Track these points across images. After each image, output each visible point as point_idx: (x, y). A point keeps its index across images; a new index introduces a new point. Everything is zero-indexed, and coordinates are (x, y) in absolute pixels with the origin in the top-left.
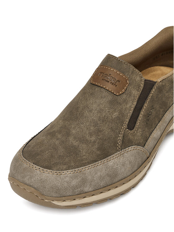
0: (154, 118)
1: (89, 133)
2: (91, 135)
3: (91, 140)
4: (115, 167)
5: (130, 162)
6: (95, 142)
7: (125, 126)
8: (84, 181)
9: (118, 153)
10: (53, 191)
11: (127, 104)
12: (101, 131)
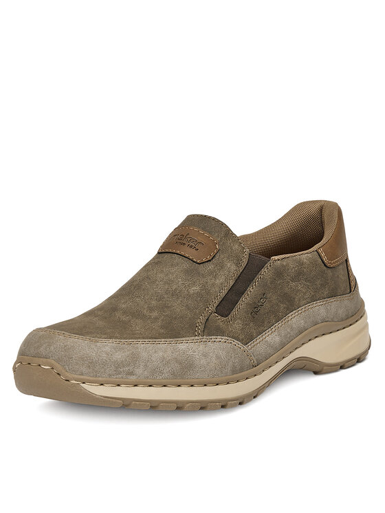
0: (267, 313)
1: (148, 307)
2: (151, 309)
3: (150, 316)
4: (190, 353)
5: (218, 357)
6: (156, 318)
7: (212, 308)
8: (135, 358)
9: (196, 338)
10: (83, 364)
11: (215, 277)
12: (168, 307)
